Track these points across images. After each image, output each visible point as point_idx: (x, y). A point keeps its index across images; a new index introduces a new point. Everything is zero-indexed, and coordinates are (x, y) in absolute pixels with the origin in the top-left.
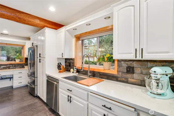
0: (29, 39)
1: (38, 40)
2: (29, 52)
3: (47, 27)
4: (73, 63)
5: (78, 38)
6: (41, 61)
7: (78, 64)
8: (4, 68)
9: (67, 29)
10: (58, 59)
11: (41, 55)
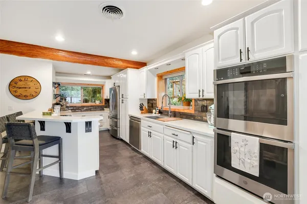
0: (109, 77)
1: (119, 79)
2: (110, 92)
3: (129, 67)
4: (156, 104)
5: (160, 77)
6: (124, 101)
7: (159, 105)
8: (86, 110)
9: (149, 68)
10: (140, 99)
11: (124, 96)
